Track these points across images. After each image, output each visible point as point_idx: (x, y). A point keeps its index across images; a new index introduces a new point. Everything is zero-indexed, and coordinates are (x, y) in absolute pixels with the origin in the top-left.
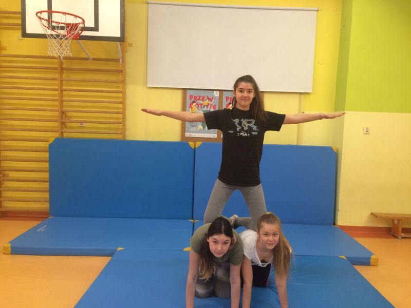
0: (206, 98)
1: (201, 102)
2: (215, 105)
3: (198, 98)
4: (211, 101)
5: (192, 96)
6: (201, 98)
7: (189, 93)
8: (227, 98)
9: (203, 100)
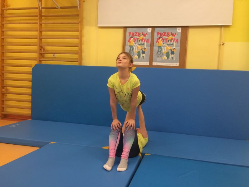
0: (141, 34)
1: (137, 37)
2: (148, 39)
3: (135, 34)
4: (145, 36)
5: (131, 33)
6: (137, 34)
7: (128, 30)
8: (158, 33)
9: (139, 36)
